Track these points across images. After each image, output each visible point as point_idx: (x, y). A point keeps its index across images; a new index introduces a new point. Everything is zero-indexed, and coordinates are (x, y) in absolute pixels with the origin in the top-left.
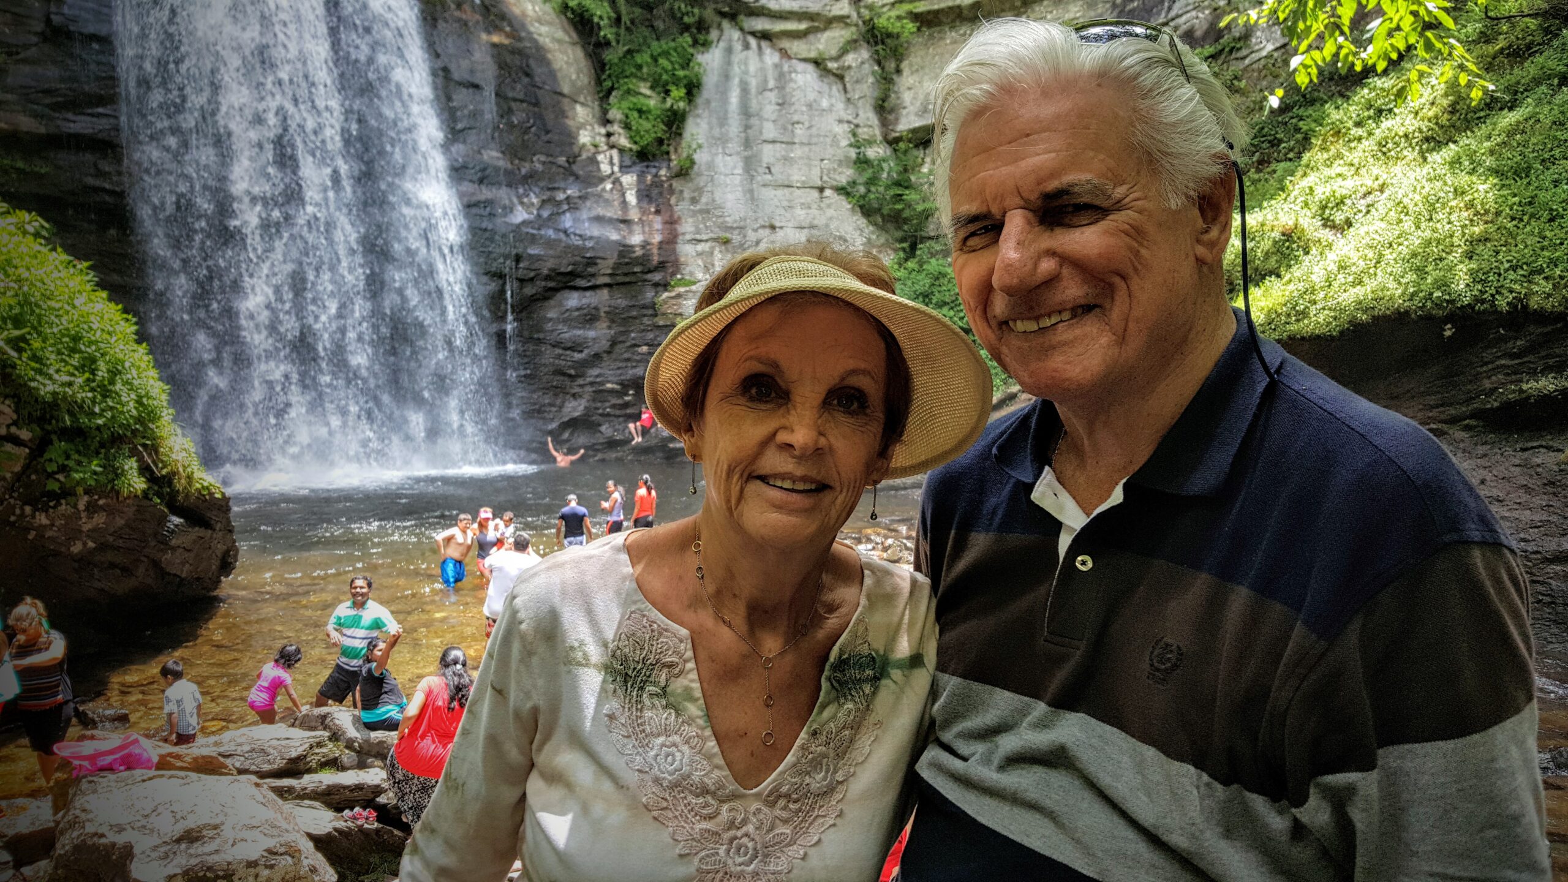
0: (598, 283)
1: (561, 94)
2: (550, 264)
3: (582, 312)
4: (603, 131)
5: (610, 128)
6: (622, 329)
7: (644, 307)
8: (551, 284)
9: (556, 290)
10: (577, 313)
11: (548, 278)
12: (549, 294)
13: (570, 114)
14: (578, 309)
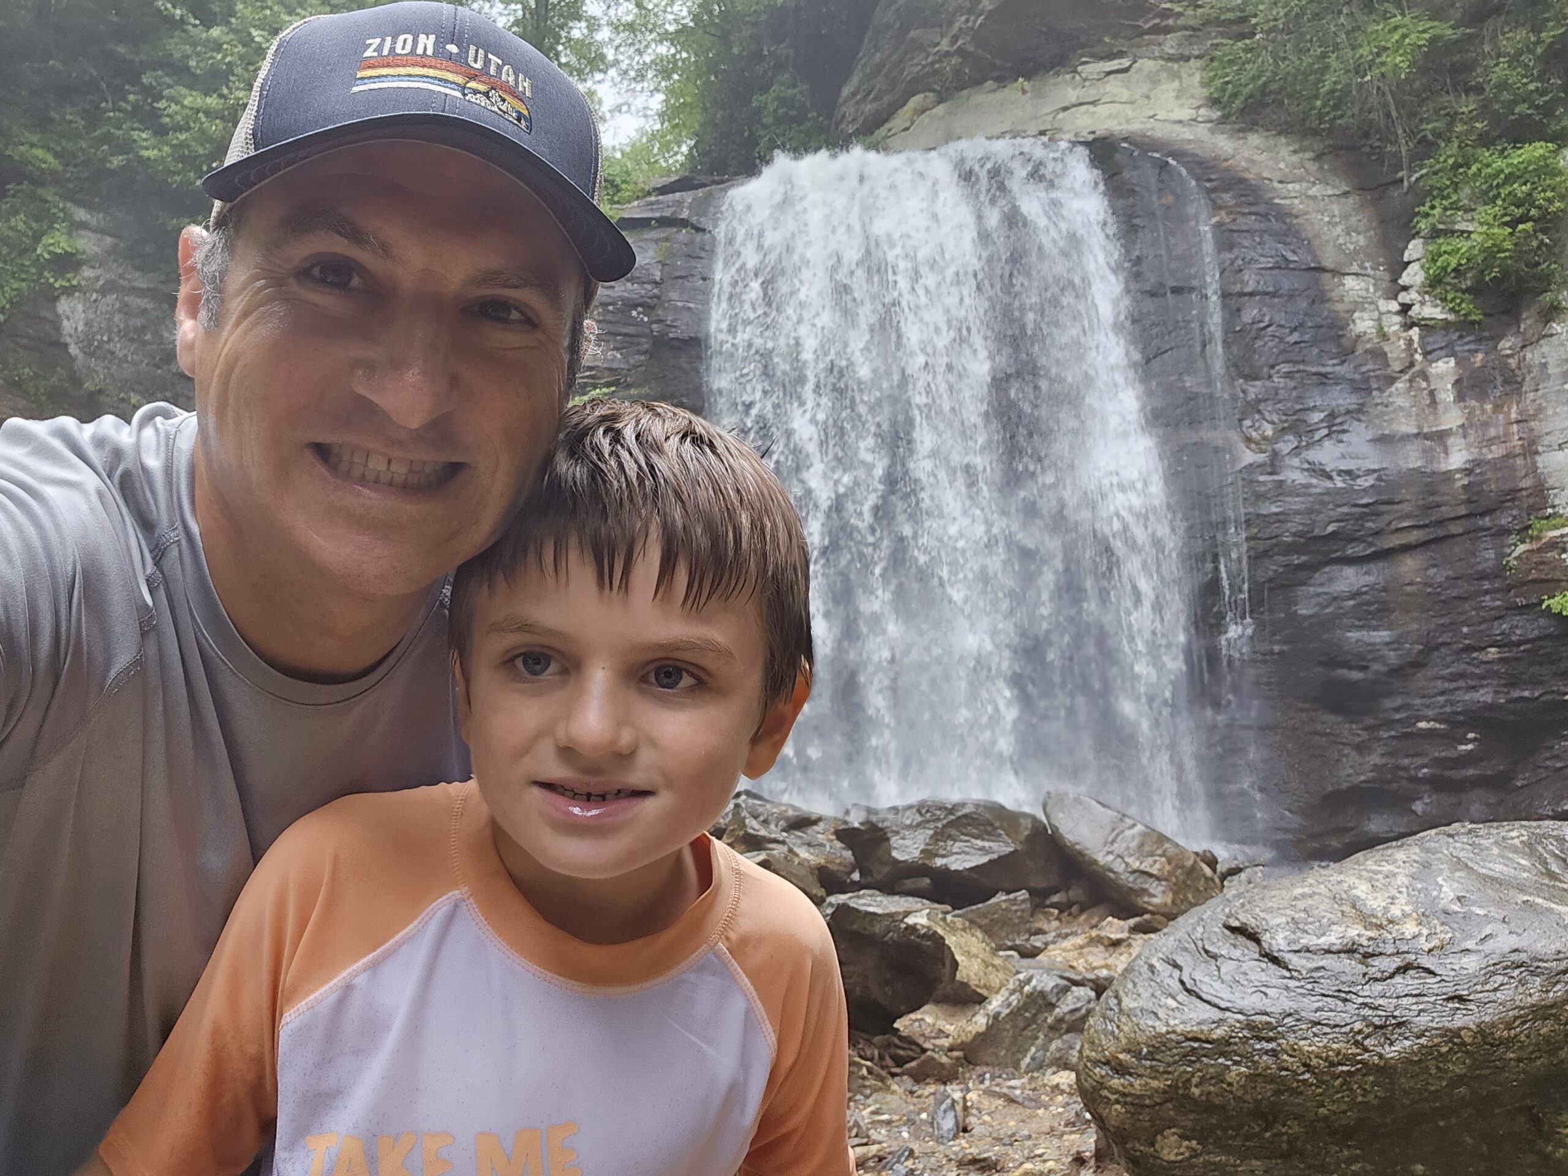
0: (1387, 546)
1: (1323, 270)
2: (1294, 525)
3: (1359, 600)
4: (1394, 306)
5: (1404, 298)
6: (1445, 620)
7: (1482, 576)
8: (1297, 559)
9: (1312, 568)
10: (1351, 603)
11: (1291, 549)
12: (1301, 575)
13: (1334, 295)
14: (1353, 596)
